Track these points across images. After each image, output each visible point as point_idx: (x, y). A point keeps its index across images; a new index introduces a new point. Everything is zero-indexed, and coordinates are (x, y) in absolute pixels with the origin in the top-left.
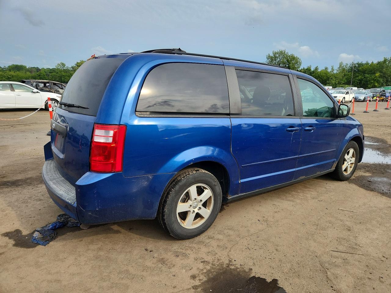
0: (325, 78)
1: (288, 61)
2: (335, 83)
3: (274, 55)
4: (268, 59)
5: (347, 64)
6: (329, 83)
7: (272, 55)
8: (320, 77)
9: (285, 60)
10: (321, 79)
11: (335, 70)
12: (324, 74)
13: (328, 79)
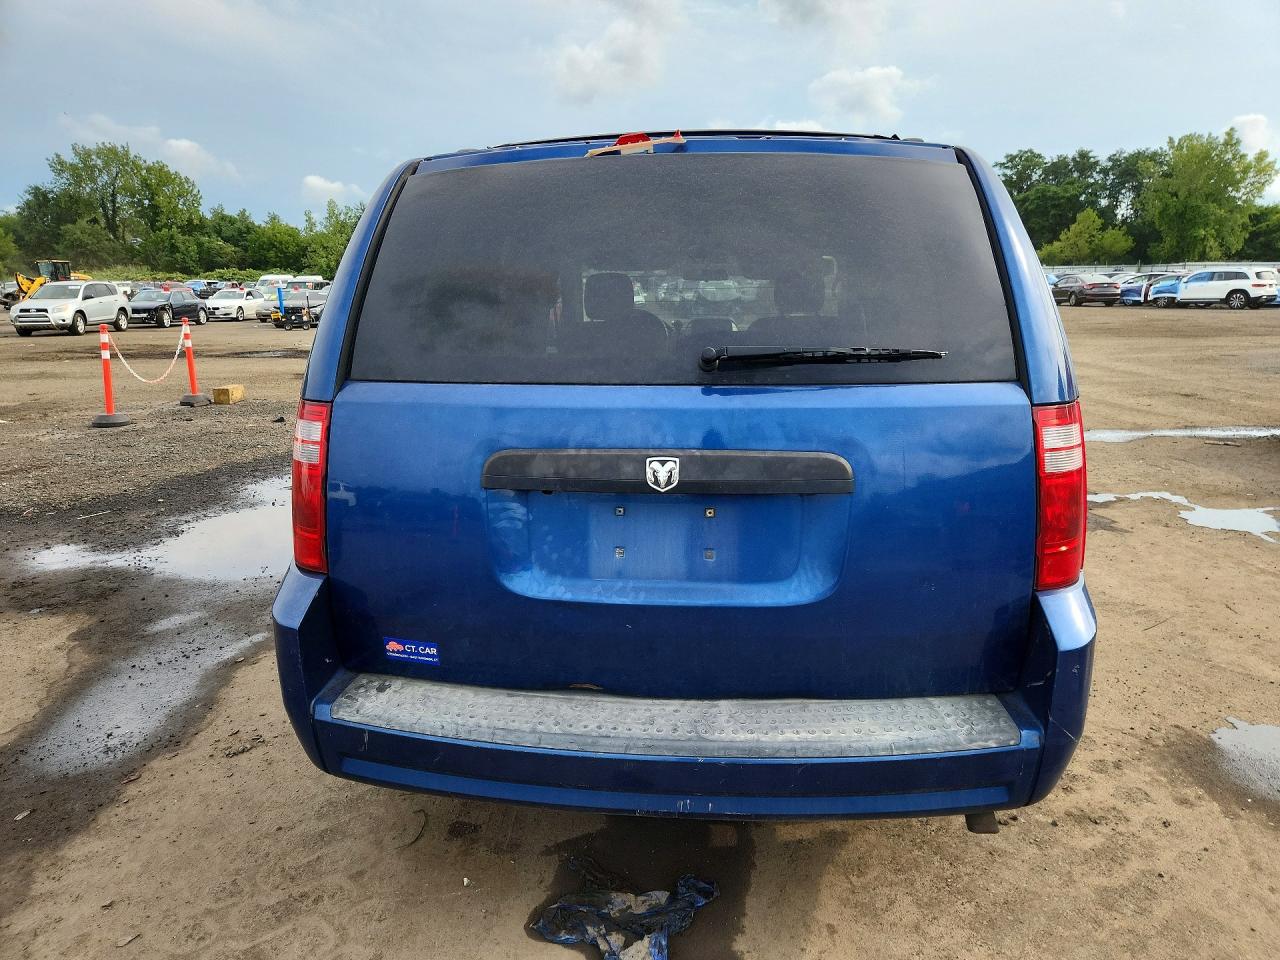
0: (292, 249)
1: (145, 184)
2: (328, 266)
3: (84, 162)
4: (59, 173)
5: (348, 208)
6: (309, 267)
7: (69, 157)
8: (274, 246)
9: (137, 183)
10: (282, 252)
11: (317, 224)
12: (287, 238)
13: (303, 251)
